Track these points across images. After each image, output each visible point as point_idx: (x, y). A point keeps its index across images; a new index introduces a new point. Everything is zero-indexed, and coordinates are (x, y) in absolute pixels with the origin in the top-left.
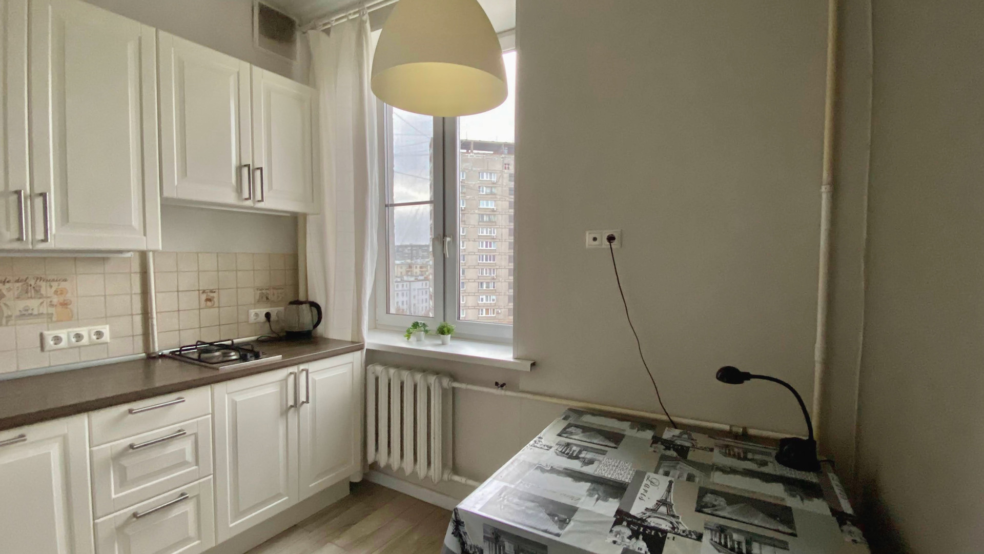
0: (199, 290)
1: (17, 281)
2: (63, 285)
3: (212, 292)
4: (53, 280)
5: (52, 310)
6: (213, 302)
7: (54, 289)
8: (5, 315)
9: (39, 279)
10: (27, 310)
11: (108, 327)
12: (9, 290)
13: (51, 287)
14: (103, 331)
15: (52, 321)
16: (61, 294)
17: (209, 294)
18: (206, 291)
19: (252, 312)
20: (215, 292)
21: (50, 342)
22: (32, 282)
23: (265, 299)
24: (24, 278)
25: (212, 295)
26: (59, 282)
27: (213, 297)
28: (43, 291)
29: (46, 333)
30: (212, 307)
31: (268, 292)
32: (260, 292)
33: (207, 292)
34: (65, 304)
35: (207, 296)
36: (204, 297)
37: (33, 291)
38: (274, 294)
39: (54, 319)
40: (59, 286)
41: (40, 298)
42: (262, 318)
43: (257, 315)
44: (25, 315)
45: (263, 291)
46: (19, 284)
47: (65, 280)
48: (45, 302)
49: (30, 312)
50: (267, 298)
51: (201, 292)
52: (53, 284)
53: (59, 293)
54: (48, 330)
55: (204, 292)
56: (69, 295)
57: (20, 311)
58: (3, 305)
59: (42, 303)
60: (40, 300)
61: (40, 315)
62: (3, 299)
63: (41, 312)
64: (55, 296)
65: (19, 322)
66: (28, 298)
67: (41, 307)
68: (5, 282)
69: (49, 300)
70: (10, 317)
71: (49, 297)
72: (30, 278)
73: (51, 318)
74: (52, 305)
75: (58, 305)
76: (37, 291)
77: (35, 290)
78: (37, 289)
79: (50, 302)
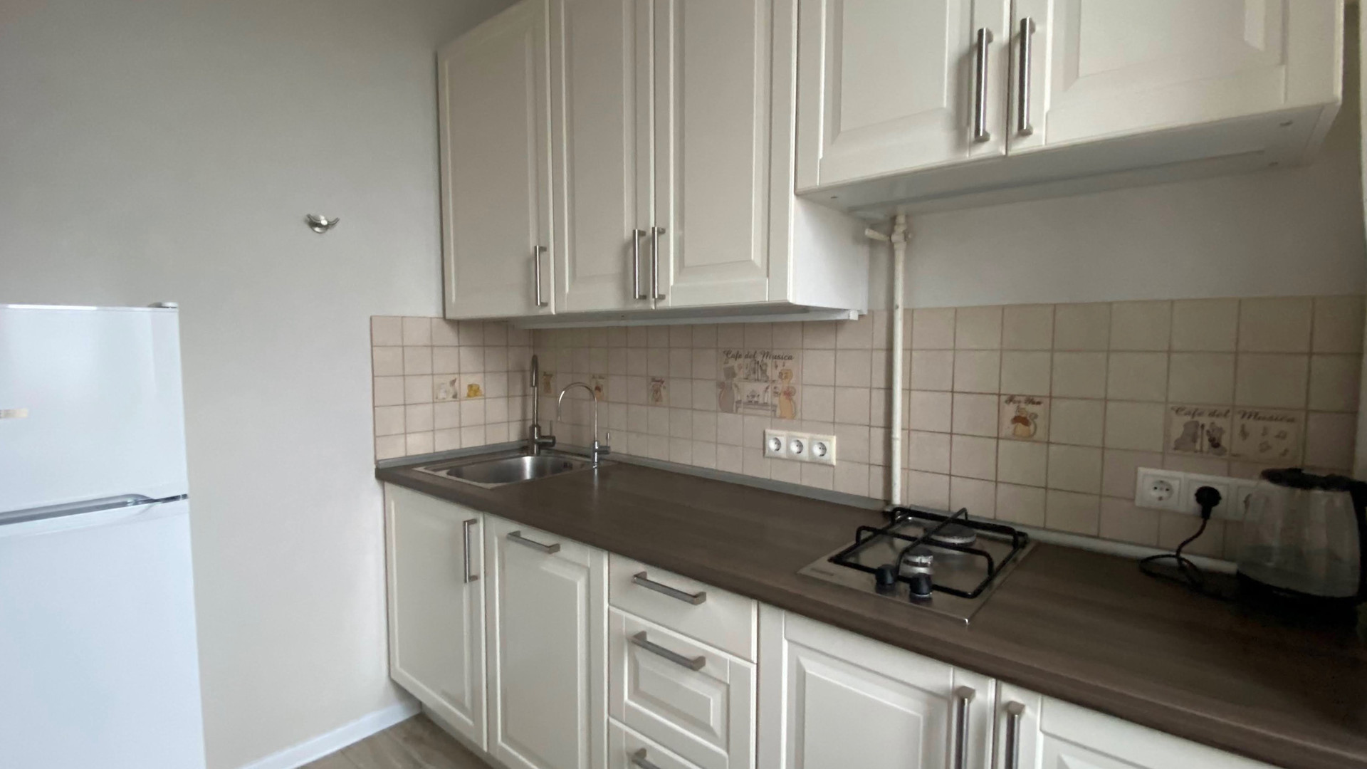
0: (999, 395)
1: (747, 357)
2: (789, 363)
3: (1031, 401)
4: (779, 357)
5: (776, 401)
6: (1032, 427)
7: (779, 369)
8: (736, 400)
9: (766, 355)
10: (753, 396)
11: (834, 439)
12: (740, 367)
13: (776, 367)
14: (827, 444)
15: (775, 416)
16: (786, 377)
17: (1023, 405)
18: (1017, 399)
19: (1148, 475)
20: (1039, 403)
21: (772, 445)
22: (759, 358)
23: (1206, 443)
24: (752, 352)
25: (1031, 409)
26: (783, 360)
27: (1036, 416)
28: (769, 373)
29: (768, 431)
30: (1029, 438)
31: (1220, 422)
32: (1188, 418)
33: (1019, 402)
34: (789, 394)
35: (1019, 409)
36: (1010, 411)
37: (759, 371)
38: (1244, 434)
39: (778, 412)
40: (784, 366)
41: (766, 381)
42: (1184, 501)
43: (1165, 486)
44: (752, 402)
45: (1196, 418)
46: (749, 360)
47: (790, 358)
48: (769, 390)
49: (756, 399)
50: (1215, 444)
51: (1004, 398)
52: (780, 362)
53: (784, 376)
54: (771, 428)
55: (1011, 399)
56: (793, 381)
57: (748, 396)
58: (733, 387)
59: (767, 388)
60: (766, 385)
61: (765, 404)
62: (735, 379)
63: (766, 401)
64: (780, 381)
65: (748, 411)
66: (755, 380)
67: (766, 395)
68: (737, 356)
69: (774, 385)
70: (739, 402)
71: (774, 381)
72: (758, 352)
73: (775, 411)
74: (777, 393)
75: (782, 394)
76: (764, 372)
77: (762, 370)
78: (764, 368)
79: (775, 388)
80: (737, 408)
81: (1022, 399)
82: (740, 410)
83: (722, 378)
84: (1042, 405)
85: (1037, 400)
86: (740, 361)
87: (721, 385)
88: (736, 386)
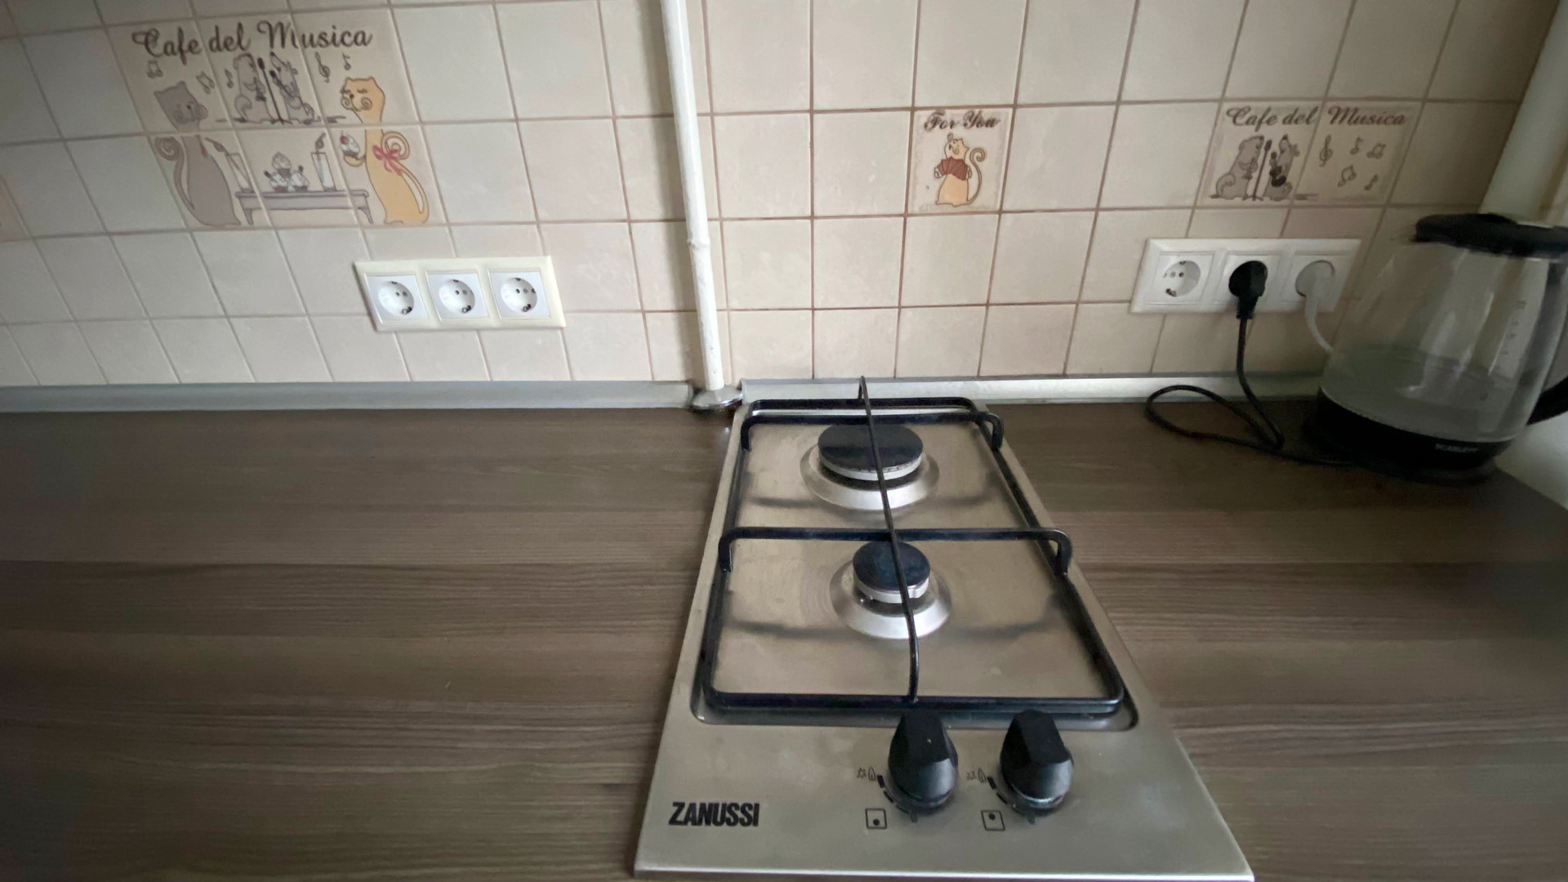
0: (913, 109)
1: (215, 46)
2: (361, 61)
3: (975, 121)
4: (323, 40)
5: (359, 178)
6: (973, 181)
7: (337, 79)
8: (234, 189)
9: (277, 32)
10: (285, 173)
11: (548, 264)
12: (207, 83)
13: (325, 71)
14: (533, 280)
15: (372, 223)
16: (366, 105)
17: (959, 131)
18: (948, 116)
19: (1168, 252)
20: (991, 123)
21: (388, 302)
22: (260, 48)
24: (230, 28)
25: (977, 137)
26: (343, 48)
27: (982, 154)
28: (308, 94)
29: (365, 266)
30: (968, 207)
31: (1296, 134)
32: (1249, 131)
33: (953, 123)
34: (390, 155)
36: (933, 146)
37: (275, 89)
38: (1326, 154)
39: (377, 212)
40: (347, 66)
41: (307, 123)
42: (1213, 290)
43: (1188, 270)
44: (289, 190)
45: (1267, 132)
46: (226, 58)
47: (362, 40)
48: (327, 140)
49: (296, 180)
51: (923, 117)
52: (332, 56)
53: (357, 100)
54: (372, 256)
55: (936, 119)
56: (391, 111)
57: (267, 174)
58: (211, 149)
59: (320, 143)
60: (314, 133)
61: (332, 192)
62: (203, 124)
63: (328, 183)
64: (350, 115)
65: (284, 217)
66: (273, 121)
67: (324, 162)
68: (183, 49)
69: (337, 132)
70: (246, 194)
71: (332, 120)
72: (249, 25)
73: (365, 209)
74: (354, 155)
75: (371, 157)
76: (291, 93)
77: (279, 83)
78: (286, 77)
79: (343, 140)
80: (248, 212)
81: (959, 115)
82: (262, 216)
83: (163, 125)
84: (997, 127)
85: (987, 114)
86: (201, 61)
87: (169, 149)
88: (219, 147)
